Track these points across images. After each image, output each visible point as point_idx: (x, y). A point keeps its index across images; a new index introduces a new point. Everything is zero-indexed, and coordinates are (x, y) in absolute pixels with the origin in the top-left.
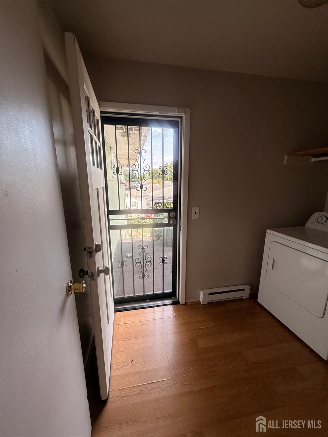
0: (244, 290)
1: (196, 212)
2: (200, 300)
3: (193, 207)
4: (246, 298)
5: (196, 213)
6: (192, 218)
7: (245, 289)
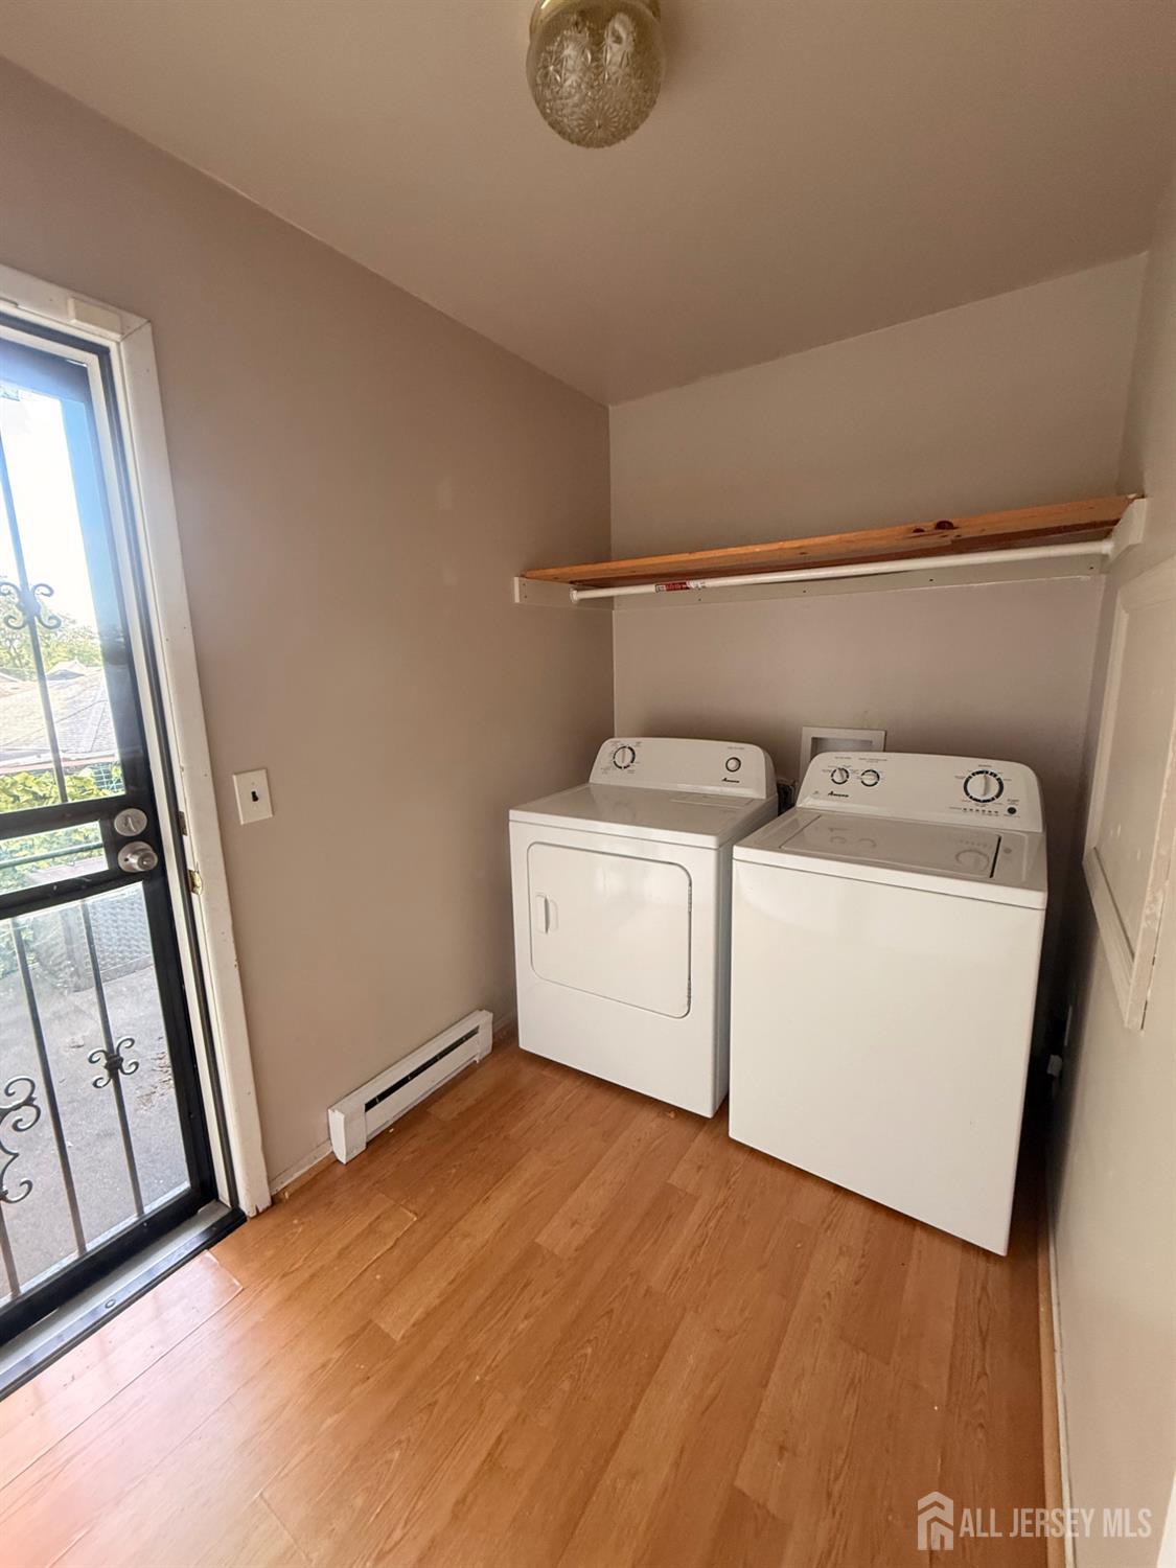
0: (474, 1033)
1: (254, 793)
2: (333, 1152)
3: (236, 774)
4: (485, 1054)
5: (255, 798)
6: (242, 823)
7: (478, 1028)
